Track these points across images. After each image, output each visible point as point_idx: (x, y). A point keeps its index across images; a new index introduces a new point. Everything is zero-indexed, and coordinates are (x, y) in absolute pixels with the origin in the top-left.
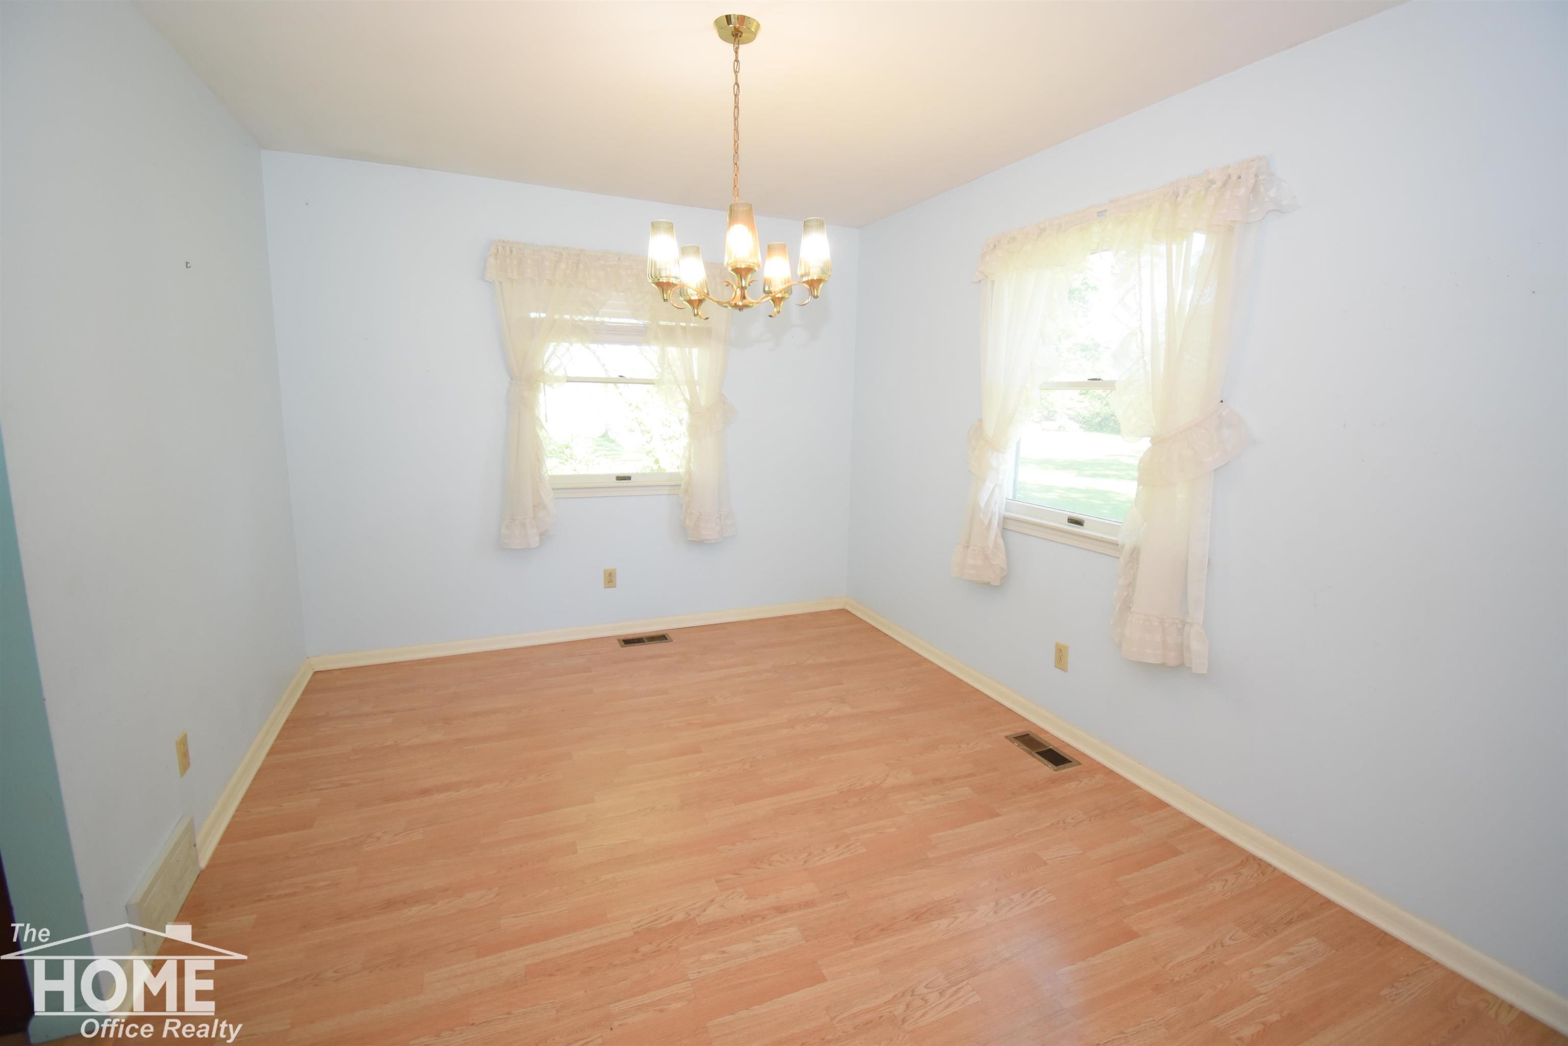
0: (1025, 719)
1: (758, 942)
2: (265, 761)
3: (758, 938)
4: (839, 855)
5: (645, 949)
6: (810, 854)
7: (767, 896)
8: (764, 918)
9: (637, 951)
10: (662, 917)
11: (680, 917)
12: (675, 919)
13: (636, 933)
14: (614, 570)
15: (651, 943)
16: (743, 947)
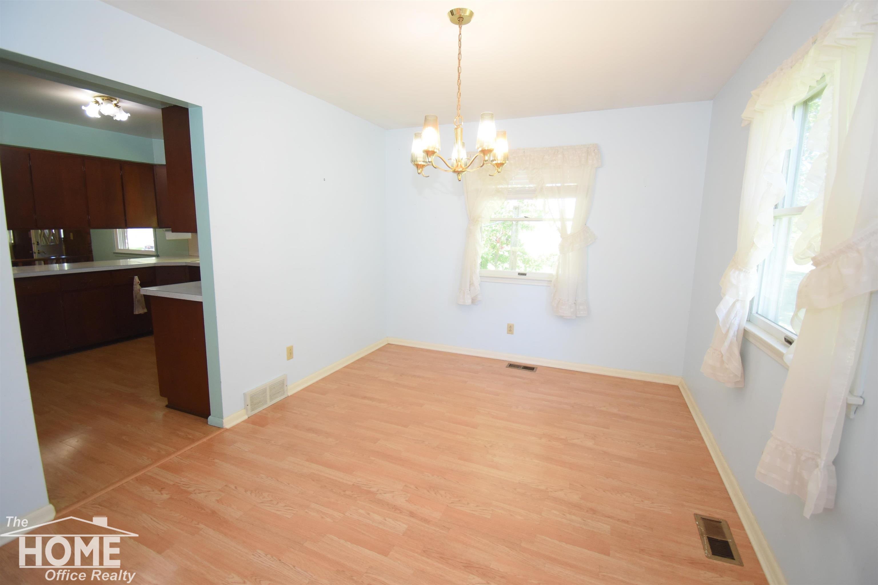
0: (734, 511)
1: (385, 520)
2: (341, 369)
3: (387, 519)
4: (472, 511)
5: (348, 493)
6: (459, 501)
7: (415, 505)
8: (401, 513)
9: (344, 491)
10: (368, 485)
11: (374, 489)
12: (372, 489)
13: (353, 485)
14: (513, 325)
15: (352, 492)
16: (376, 517)
